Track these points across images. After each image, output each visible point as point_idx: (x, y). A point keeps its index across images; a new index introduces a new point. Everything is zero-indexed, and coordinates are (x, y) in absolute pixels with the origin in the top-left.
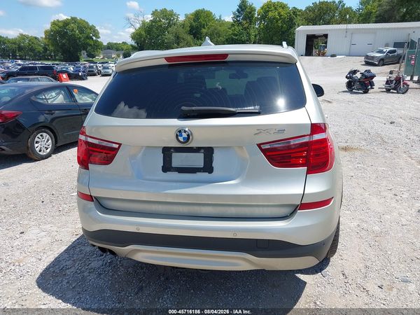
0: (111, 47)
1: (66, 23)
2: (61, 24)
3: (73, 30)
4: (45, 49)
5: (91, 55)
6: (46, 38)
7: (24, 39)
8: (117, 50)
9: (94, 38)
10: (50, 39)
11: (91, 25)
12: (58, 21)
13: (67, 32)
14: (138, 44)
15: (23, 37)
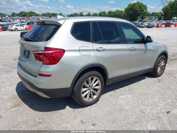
0: (154, 14)
1: (134, 5)
2: (132, 5)
3: (136, 8)
4: (124, 16)
5: (143, 18)
6: (125, 11)
7: (117, 12)
8: (156, 16)
9: (145, 11)
10: (126, 12)
11: (144, 5)
12: (131, 4)
13: (133, 8)
14: (164, 13)
15: (117, 11)
